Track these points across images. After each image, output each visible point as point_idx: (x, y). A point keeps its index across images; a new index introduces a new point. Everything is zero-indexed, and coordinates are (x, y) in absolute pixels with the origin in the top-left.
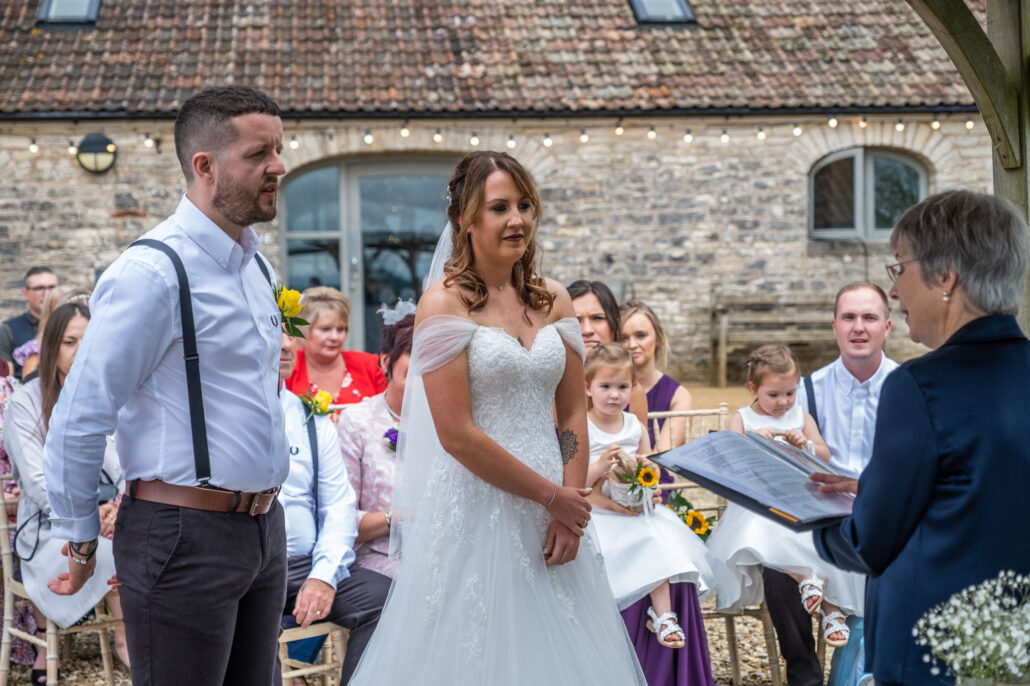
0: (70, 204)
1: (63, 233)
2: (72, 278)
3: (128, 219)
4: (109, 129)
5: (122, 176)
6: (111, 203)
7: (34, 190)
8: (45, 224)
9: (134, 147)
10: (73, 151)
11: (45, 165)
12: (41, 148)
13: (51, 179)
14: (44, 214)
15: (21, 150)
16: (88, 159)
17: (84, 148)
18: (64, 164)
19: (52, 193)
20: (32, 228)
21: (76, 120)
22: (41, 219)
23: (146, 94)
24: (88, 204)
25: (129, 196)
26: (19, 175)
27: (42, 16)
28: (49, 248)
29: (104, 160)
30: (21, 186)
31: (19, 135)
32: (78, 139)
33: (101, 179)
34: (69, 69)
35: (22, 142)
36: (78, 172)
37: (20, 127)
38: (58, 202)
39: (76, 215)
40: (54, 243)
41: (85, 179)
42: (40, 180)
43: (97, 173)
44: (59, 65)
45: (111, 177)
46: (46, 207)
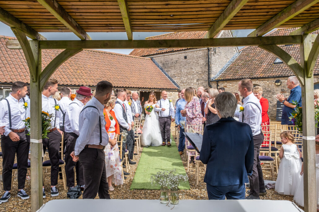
0: (274, 91)
1: (273, 95)
2: (274, 102)
3: (283, 93)
4: (280, 79)
5: (282, 86)
6: (280, 90)
7: (268, 89)
8: (270, 94)
9: (284, 81)
10: (274, 82)
11: (270, 85)
12: (269, 82)
13: (271, 87)
14: (270, 92)
15: (267, 83)
16: (277, 84)
17: (276, 82)
18: (273, 85)
19: (271, 89)
20: (268, 94)
21: (275, 78)
22: (269, 93)
23: (287, 73)
24: (276, 91)
25: (283, 89)
26: (266, 86)
27: (275, 62)
28: (270, 98)
29: (279, 84)
30: (266, 88)
31: (266, 81)
32: (275, 81)
33: (279, 87)
34: (276, 70)
35: (267, 82)
36: (275, 86)
37: (266, 79)
38: (272, 90)
39: (275, 92)
40: (271, 97)
41: (276, 87)
42: (269, 87)
43: (278, 86)
44: (275, 70)
45: (280, 86)
46: (270, 91)
